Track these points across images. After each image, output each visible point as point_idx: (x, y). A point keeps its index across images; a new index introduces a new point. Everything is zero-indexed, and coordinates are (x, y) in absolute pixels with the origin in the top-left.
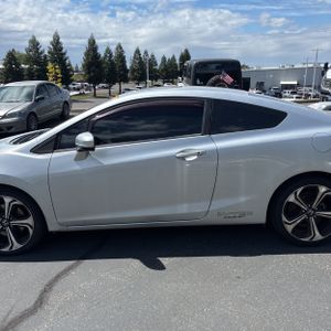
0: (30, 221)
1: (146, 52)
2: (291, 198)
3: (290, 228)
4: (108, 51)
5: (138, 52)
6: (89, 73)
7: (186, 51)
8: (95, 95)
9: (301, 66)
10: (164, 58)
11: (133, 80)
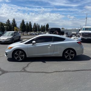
0: (24, 55)
1: (37, 24)
2: (66, 52)
3: (66, 57)
4: (27, 23)
5: (35, 24)
6: (22, 29)
7: (48, 24)
8: (23, 35)
9: (78, 29)
10: (42, 26)
11: (34, 31)
